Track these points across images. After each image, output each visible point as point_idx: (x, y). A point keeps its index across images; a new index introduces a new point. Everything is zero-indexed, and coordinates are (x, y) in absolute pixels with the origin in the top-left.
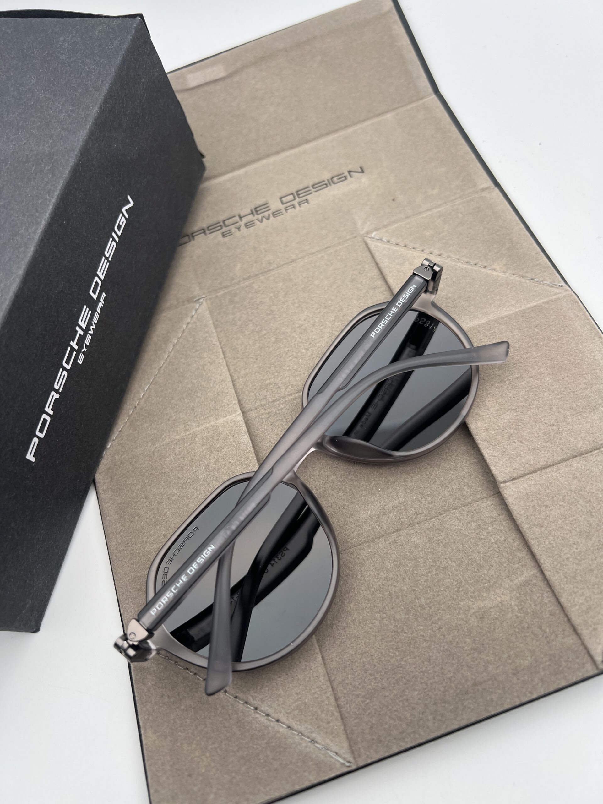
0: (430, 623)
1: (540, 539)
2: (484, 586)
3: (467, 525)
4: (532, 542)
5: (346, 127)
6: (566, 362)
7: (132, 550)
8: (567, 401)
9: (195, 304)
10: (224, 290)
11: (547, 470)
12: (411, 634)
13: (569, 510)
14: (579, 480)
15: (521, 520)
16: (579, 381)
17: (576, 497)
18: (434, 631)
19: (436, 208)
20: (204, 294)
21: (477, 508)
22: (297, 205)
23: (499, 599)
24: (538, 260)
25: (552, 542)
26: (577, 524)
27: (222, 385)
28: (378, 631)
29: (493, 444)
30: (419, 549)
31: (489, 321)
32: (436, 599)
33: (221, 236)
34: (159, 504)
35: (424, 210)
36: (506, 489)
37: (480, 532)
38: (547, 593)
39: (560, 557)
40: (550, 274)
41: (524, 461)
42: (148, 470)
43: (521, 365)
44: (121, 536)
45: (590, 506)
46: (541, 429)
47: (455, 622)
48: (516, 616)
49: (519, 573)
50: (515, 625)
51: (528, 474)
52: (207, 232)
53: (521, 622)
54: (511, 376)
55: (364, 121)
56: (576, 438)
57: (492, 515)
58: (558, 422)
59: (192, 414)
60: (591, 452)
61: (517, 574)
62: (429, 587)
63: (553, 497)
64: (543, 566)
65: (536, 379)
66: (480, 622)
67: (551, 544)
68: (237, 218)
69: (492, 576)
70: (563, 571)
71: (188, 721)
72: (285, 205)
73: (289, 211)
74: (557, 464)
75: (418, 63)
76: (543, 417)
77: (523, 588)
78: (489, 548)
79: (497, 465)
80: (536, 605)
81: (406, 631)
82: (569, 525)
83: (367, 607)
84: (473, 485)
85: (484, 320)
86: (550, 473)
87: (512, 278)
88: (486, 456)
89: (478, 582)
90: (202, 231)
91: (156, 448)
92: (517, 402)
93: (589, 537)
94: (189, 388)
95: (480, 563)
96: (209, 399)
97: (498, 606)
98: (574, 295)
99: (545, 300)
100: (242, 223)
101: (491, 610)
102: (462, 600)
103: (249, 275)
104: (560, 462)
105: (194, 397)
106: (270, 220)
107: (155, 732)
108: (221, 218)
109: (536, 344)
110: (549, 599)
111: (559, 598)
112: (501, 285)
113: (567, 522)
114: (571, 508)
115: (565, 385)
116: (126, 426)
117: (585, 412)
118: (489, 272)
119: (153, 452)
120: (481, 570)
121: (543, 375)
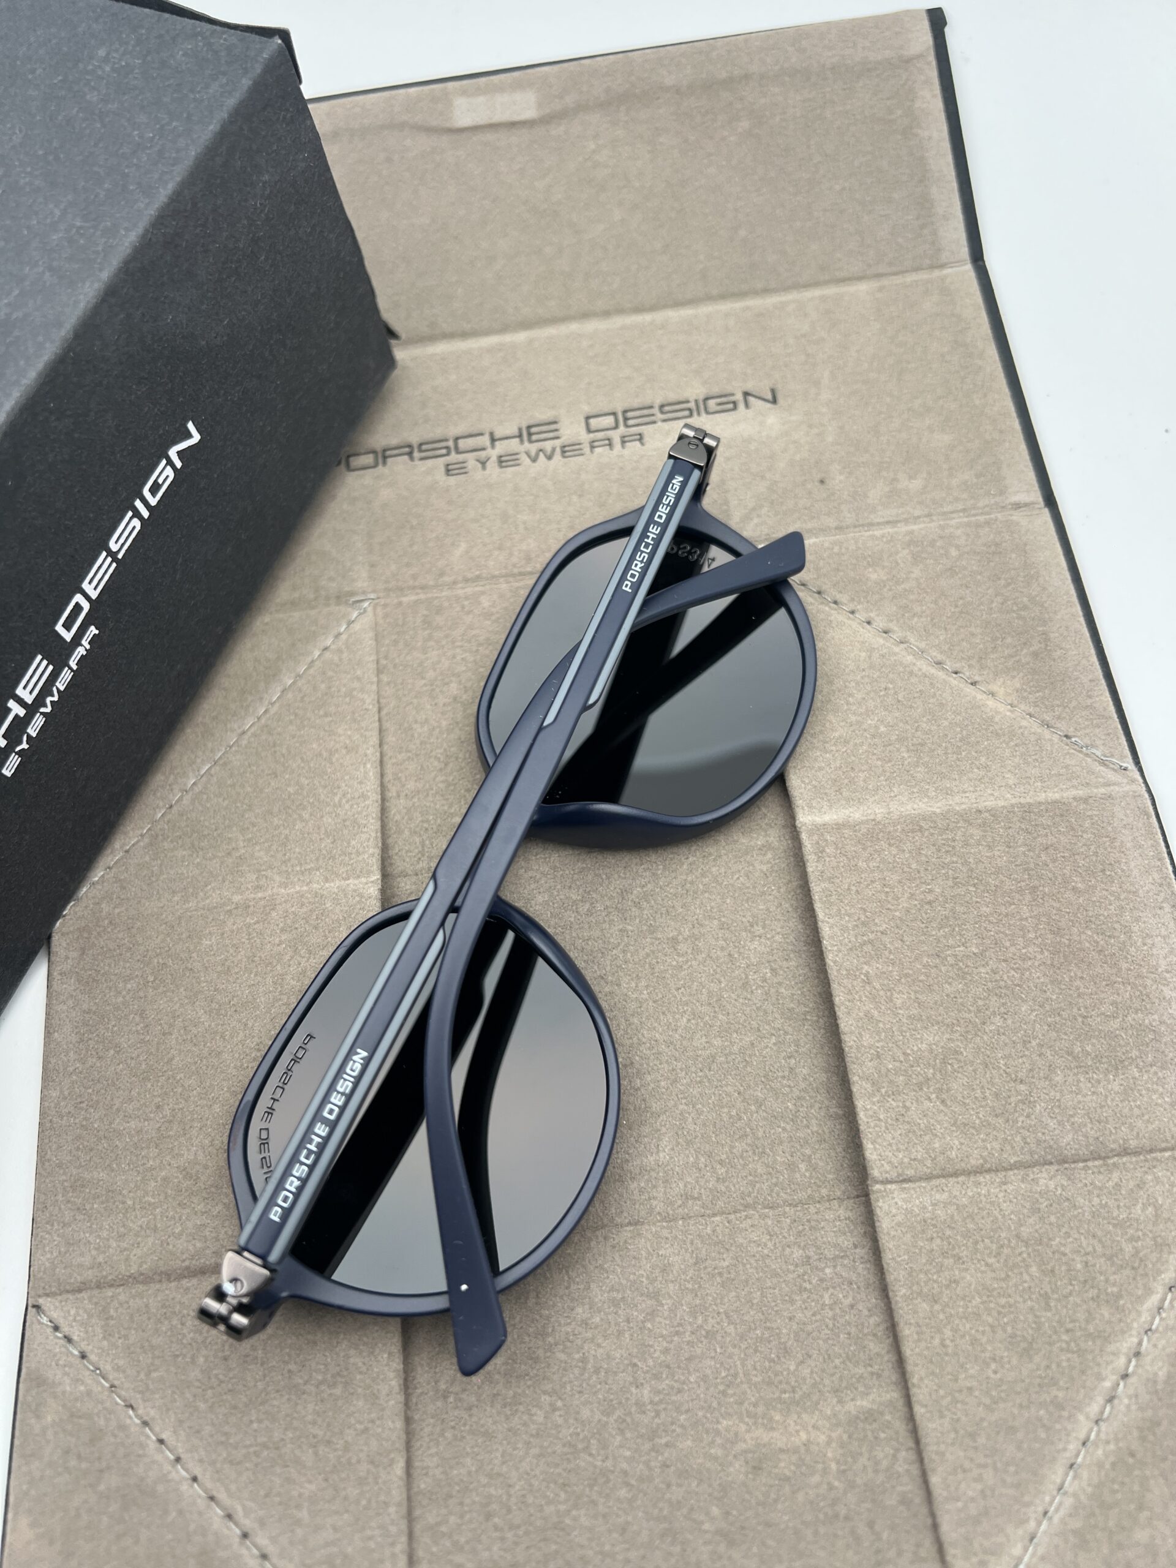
0: (647, 1446)
1: (924, 1329)
2: (780, 1398)
3: (784, 1250)
4: (907, 1331)
5: (766, 291)
6: (1087, 945)
7: (85, 1119)
8: (1066, 1034)
9: (350, 609)
10: (417, 594)
11: (981, 1179)
12: (603, 1461)
13: (1003, 1280)
14: (1042, 1218)
15: (896, 1275)
16: (1102, 996)
17: (1025, 1255)
18: (650, 1469)
19: (906, 521)
20: (374, 591)
21: (815, 1217)
22: (617, 441)
23: (803, 1436)
24: (1090, 697)
25: (948, 1342)
26: (1012, 1316)
27: (358, 804)
28: (538, 1434)
29: (883, 1091)
30: (671, 1277)
31: (948, 811)
32: (674, 1398)
33: (443, 469)
34: (164, 1034)
35: (882, 520)
36: (883, 1197)
37: (805, 1273)
38: (907, 1450)
39: (956, 1380)
40: (1109, 734)
41: (937, 1145)
42: (161, 954)
43: (990, 927)
44: (73, 1083)
45: (1050, 1283)
46: (993, 1084)
47: (700, 1461)
48: (829, 1483)
49: (861, 1389)
50: (822, 1504)
51: (938, 1177)
52: (416, 454)
53: (835, 1502)
54: (962, 948)
55: (807, 286)
56: (1060, 1123)
57: (840, 1240)
58: (1033, 1077)
59: (279, 856)
60: (1085, 1161)
61: (856, 1389)
62: (668, 1367)
63: (976, 1243)
64: (913, 1391)
65: (1013, 969)
66: (750, 1476)
67: (944, 1346)
68: (485, 440)
69: (804, 1379)
70: (955, 1414)
71: (105, 1519)
72: (592, 435)
73: (598, 450)
74: (1006, 1170)
75: (955, 185)
76: (1005, 1057)
77: (861, 1425)
78: (814, 1315)
79: (879, 1140)
80: (876, 1471)
81: (594, 1452)
82: (995, 1314)
83: (527, 1375)
84: (821, 1164)
85: (939, 804)
86: (987, 1187)
87: (1024, 723)
88: (862, 1116)
89: (770, 1383)
90: (407, 450)
91: (187, 910)
92: (959, 1011)
93: (1027, 1353)
94: (290, 795)
95: (785, 1343)
96: (323, 830)
97: (796, 1451)
98: (1146, 795)
99: (1080, 793)
100: (494, 453)
101: (782, 1456)
102: (728, 1415)
103: (477, 573)
104: (1012, 1167)
105: (295, 816)
106: (552, 462)
107: (33, 1525)
108: (454, 431)
109: (1034, 889)
110: (906, 1467)
111: (929, 1473)
112: (997, 734)
113: (992, 1305)
114: (1008, 1276)
115: (1071, 995)
116: (142, 844)
117: (1097, 1068)
118: (979, 696)
119: (180, 918)
120: (783, 1360)
121: (1030, 963)
